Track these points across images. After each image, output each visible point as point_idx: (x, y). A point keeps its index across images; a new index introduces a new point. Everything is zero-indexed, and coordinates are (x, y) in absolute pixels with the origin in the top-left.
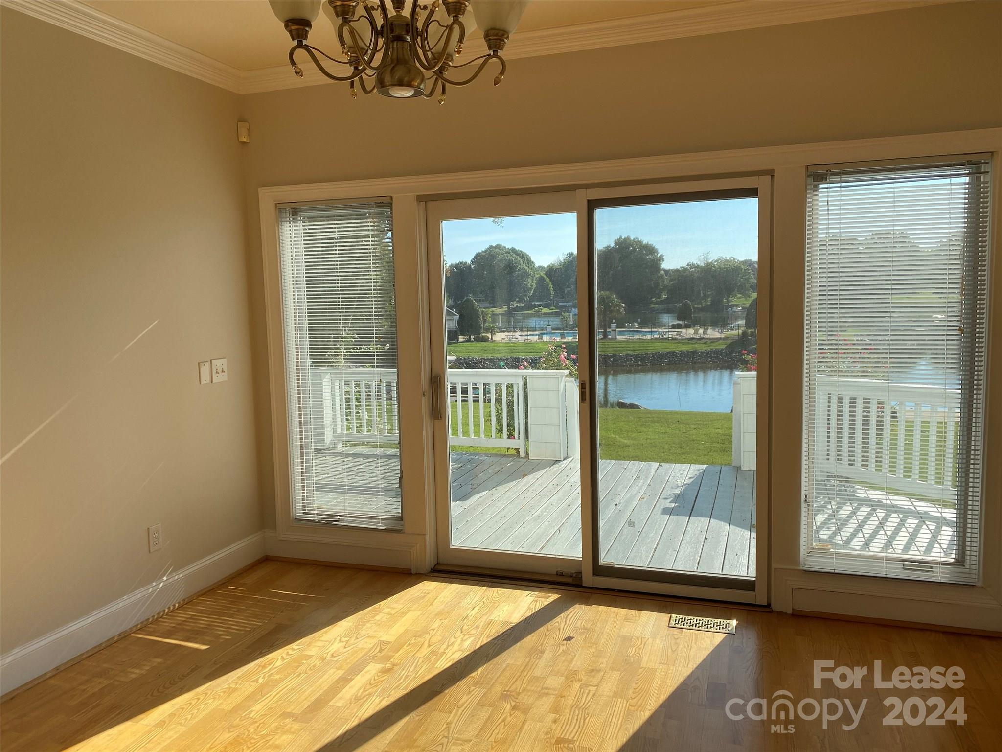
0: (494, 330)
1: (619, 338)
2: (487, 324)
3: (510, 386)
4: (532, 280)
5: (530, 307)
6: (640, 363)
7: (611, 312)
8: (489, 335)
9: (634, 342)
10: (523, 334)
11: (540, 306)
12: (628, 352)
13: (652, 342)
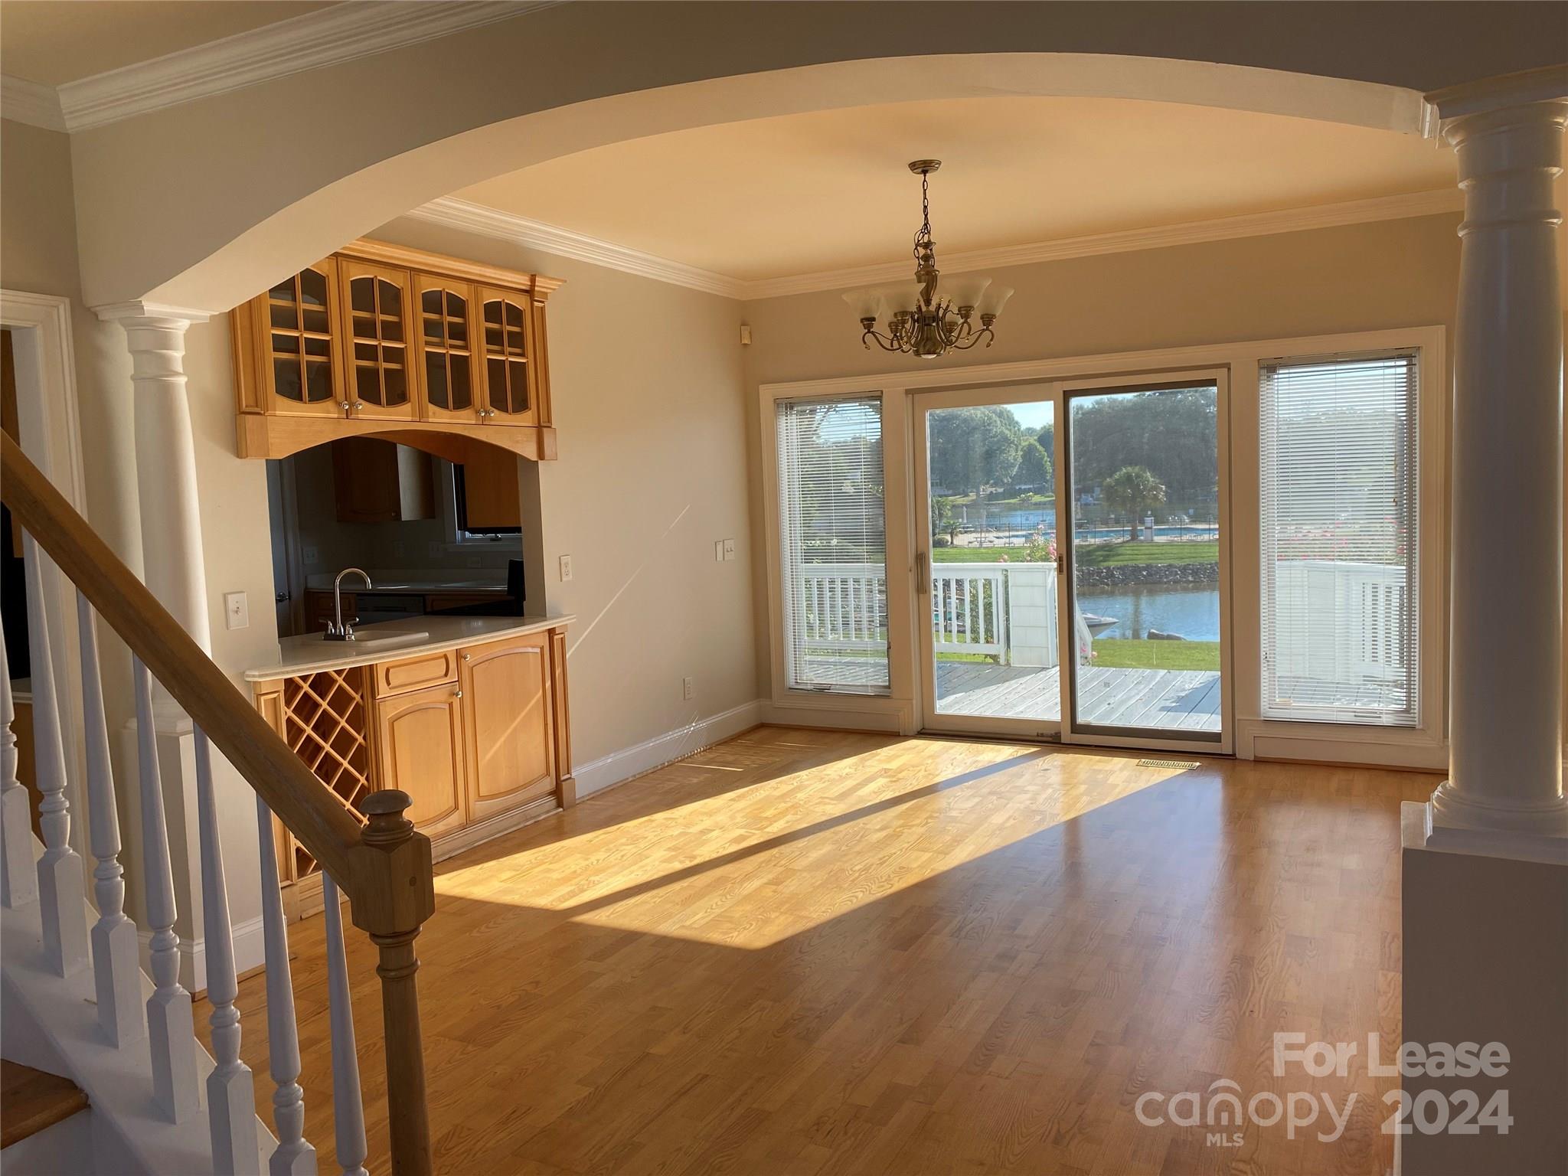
0: (955, 528)
1: (1157, 539)
2: (944, 520)
3: (988, 584)
4: (1017, 451)
5: (1012, 493)
6: (1190, 578)
7: (1144, 497)
8: (948, 538)
9: (1183, 545)
10: (1001, 534)
11: (1029, 490)
12: (1171, 562)
13: (1210, 546)
